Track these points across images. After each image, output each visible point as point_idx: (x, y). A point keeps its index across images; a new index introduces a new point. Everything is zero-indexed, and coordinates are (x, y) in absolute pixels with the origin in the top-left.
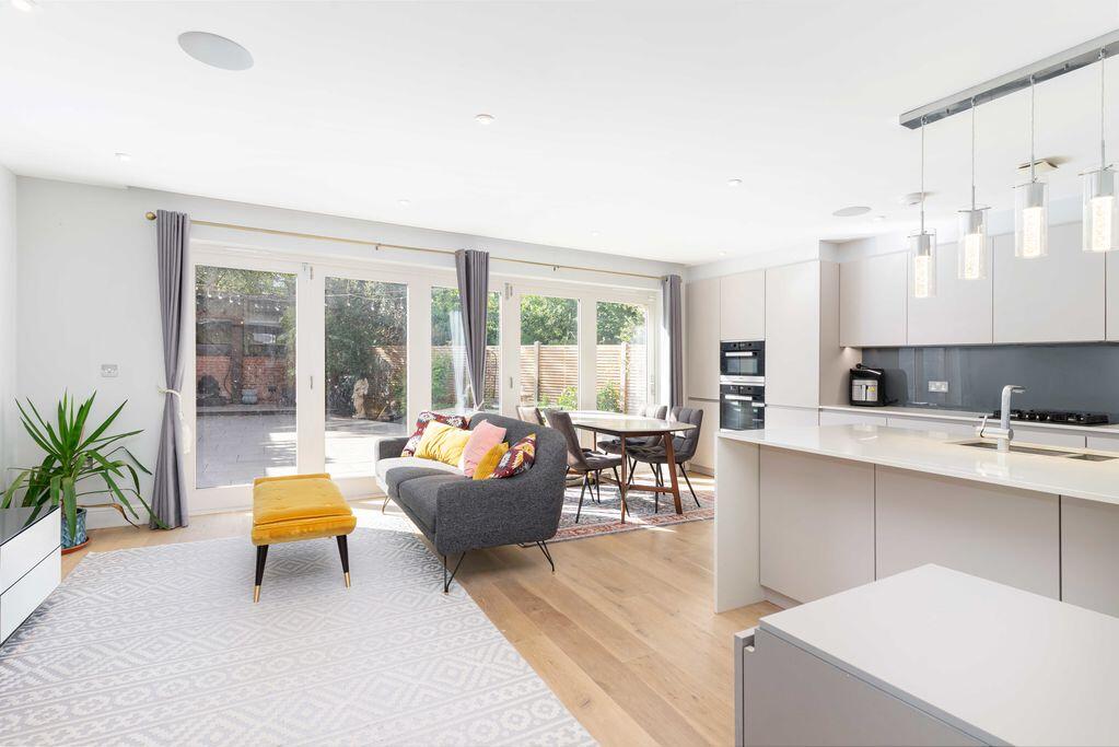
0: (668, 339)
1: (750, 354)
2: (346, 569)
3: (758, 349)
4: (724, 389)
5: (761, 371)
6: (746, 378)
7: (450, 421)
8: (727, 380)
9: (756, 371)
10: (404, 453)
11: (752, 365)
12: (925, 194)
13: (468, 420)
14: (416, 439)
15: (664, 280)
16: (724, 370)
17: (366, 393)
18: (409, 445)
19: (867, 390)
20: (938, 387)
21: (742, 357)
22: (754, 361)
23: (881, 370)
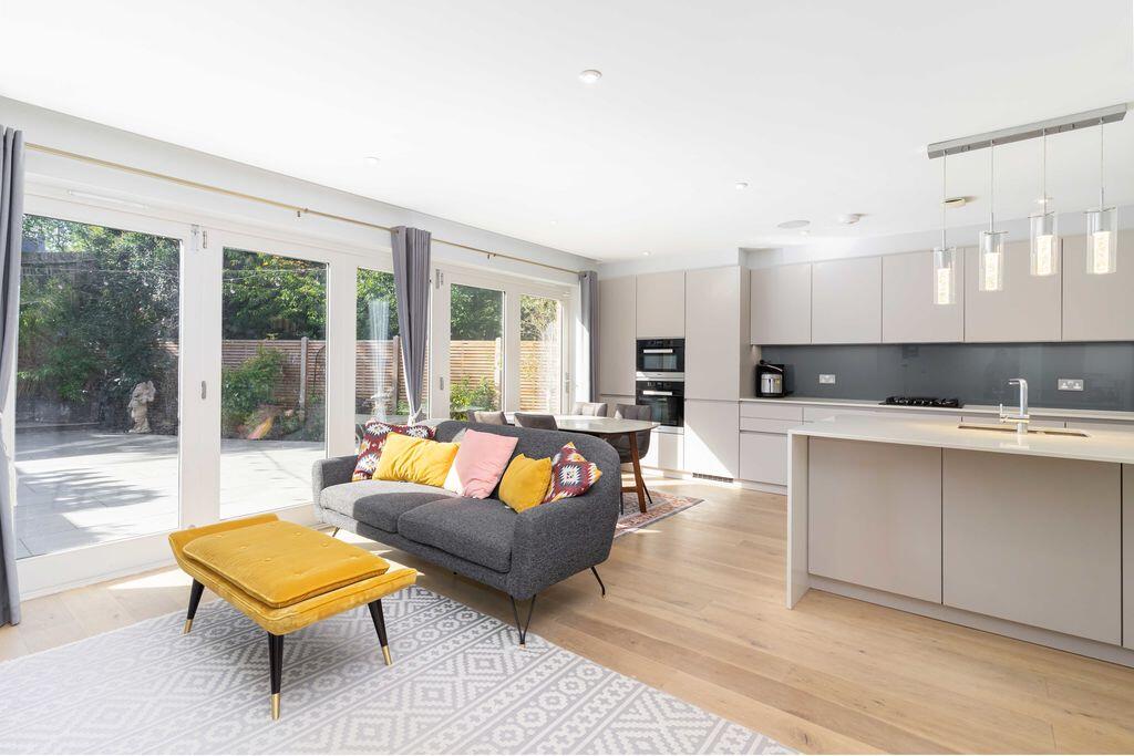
0: (587, 334)
1: (671, 351)
2: (383, 642)
3: (678, 346)
4: (641, 386)
5: (680, 367)
6: (663, 374)
7: (411, 432)
8: (642, 376)
9: (675, 368)
10: (355, 476)
11: (671, 362)
12: (860, 215)
13: (434, 430)
14: (371, 457)
15: (582, 276)
16: (641, 367)
17: (151, 399)
18: (363, 464)
19: (770, 383)
20: (827, 379)
21: (662, 354)
22: (675, 357)
23: (781, 366)
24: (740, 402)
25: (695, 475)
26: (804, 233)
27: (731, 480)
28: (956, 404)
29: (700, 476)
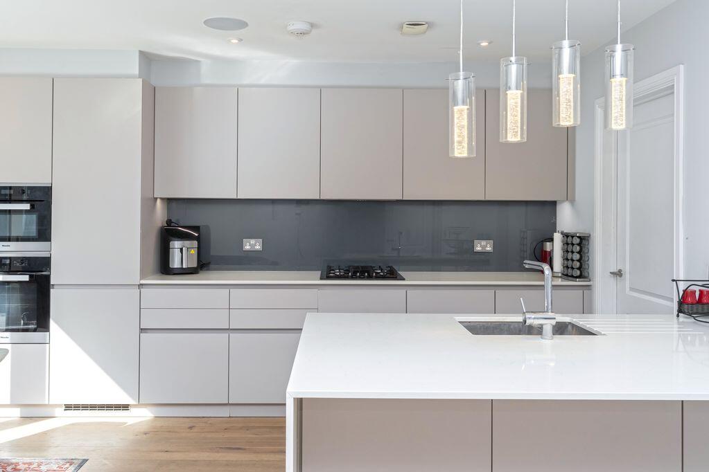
1: (27, 206)
3: (39, 199)
5: (44, 234)
11: (25, 223)
19: (181, 254)
20: (252, 245)
21: (10, 212)
22: (34, 217)
23: (196, 228)
24: (141, 286)
25: (68, 407)
26: (235, 41)
27: (126, 407)
28: (392, 274)
29: (77, 407)
